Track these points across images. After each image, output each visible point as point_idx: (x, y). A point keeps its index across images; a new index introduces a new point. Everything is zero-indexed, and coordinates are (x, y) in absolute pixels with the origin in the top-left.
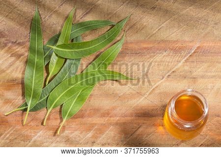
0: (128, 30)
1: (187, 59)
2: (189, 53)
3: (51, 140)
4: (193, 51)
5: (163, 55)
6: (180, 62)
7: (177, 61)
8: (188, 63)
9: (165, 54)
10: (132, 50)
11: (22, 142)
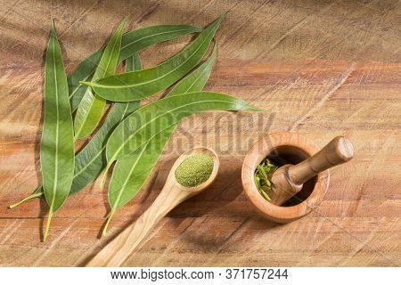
0: (226, 42)
1: (334, 95)
2: (337, 84)
3: (85, 245)
4: (344, 80)
5: (289, 88)
6: (320, 99)
7: (315, 99)
8: (335, 103)
9: (292, 85)
10: (233, 79)
11: (34, 249)
